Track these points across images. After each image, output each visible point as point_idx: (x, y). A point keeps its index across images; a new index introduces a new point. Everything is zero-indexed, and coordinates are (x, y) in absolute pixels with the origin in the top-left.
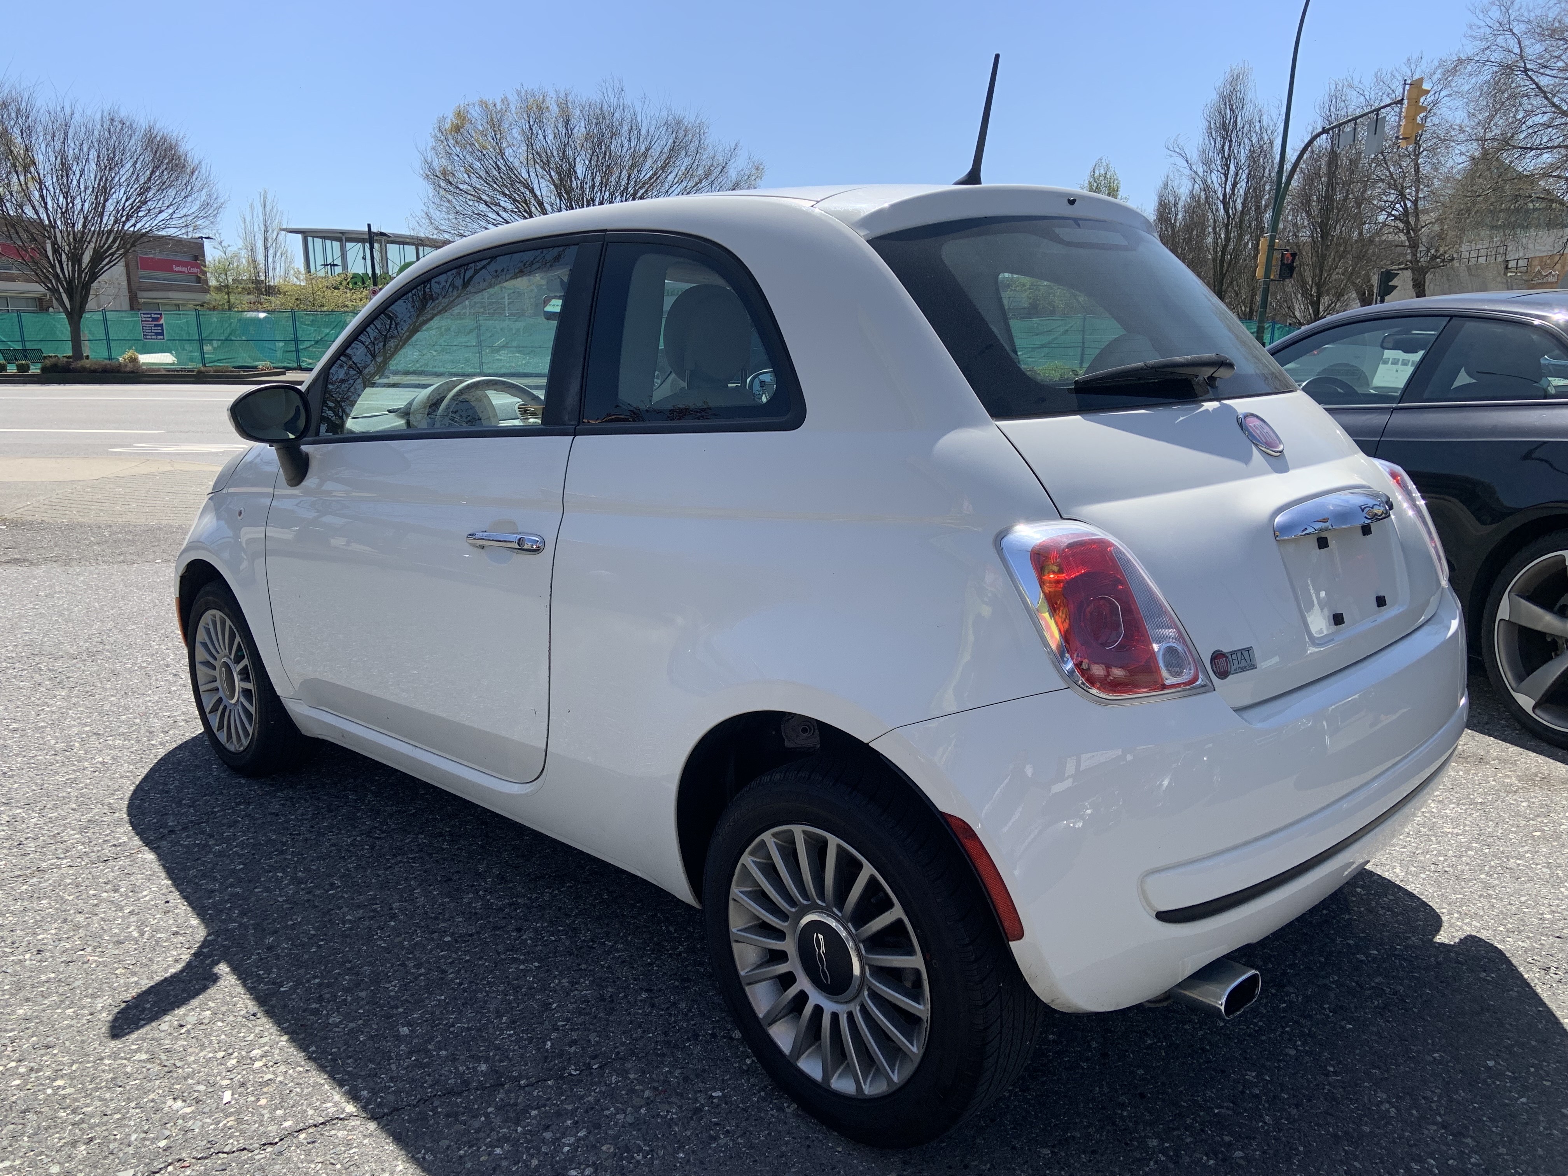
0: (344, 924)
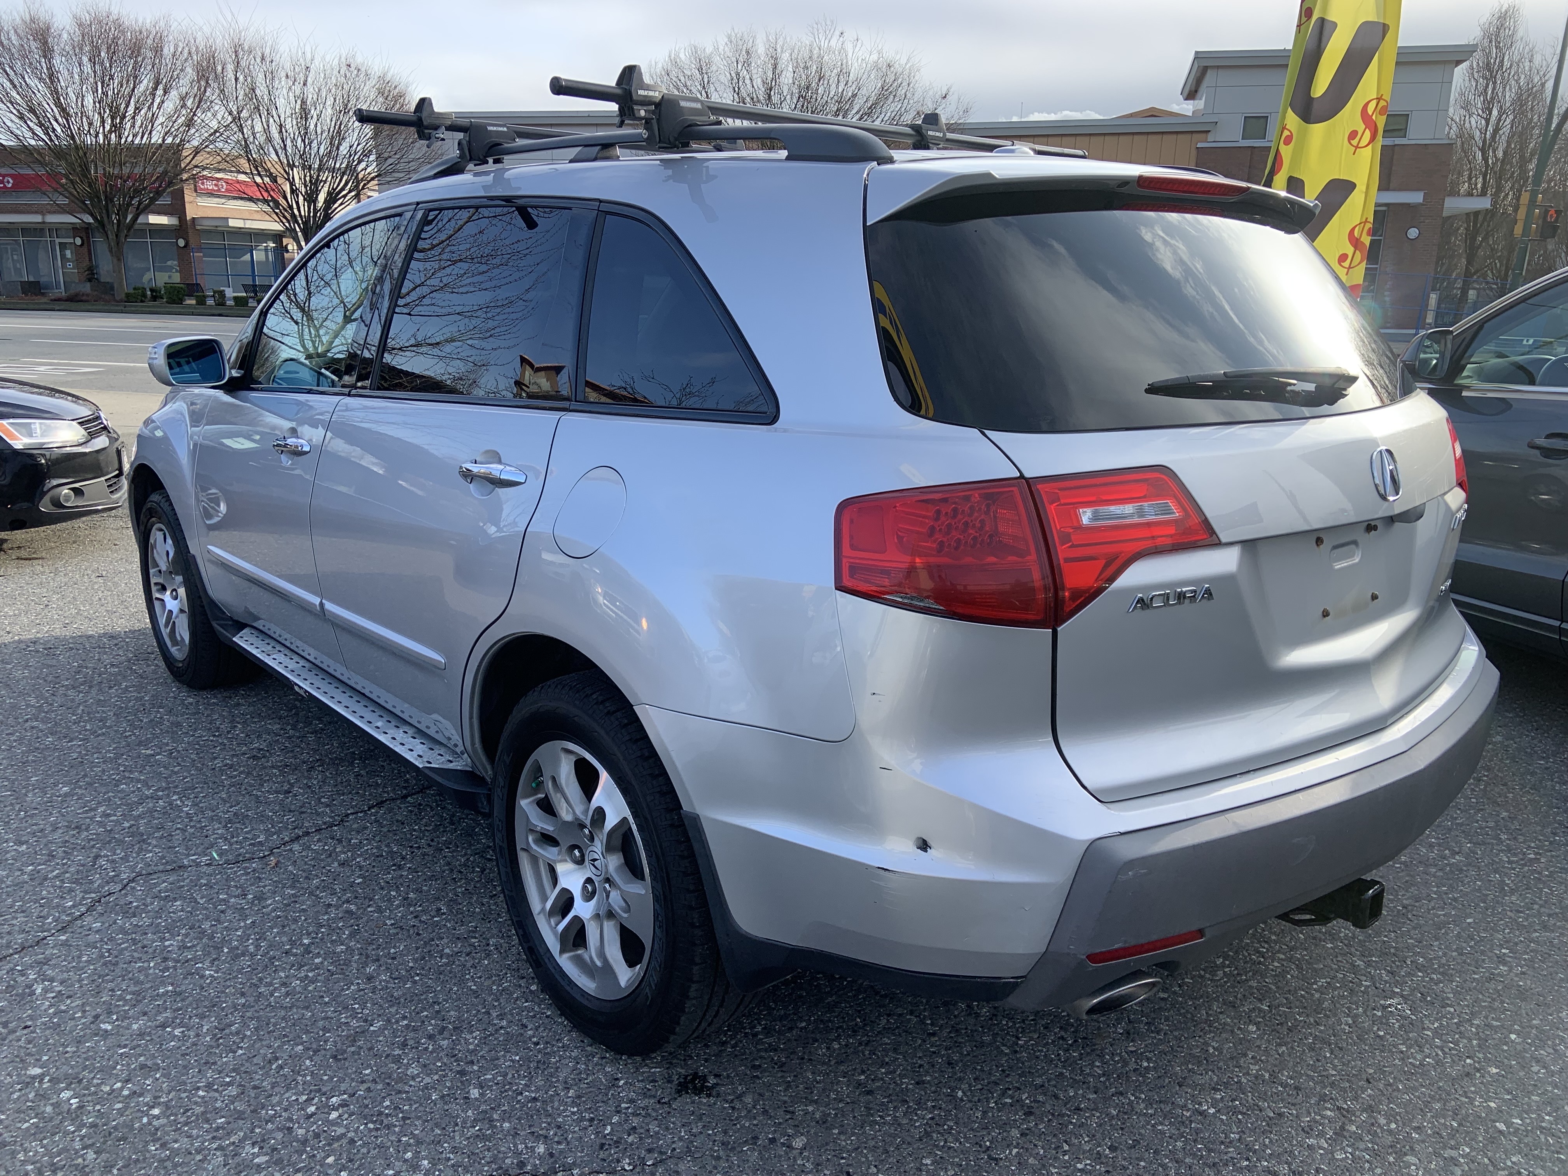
0: (441, 957)
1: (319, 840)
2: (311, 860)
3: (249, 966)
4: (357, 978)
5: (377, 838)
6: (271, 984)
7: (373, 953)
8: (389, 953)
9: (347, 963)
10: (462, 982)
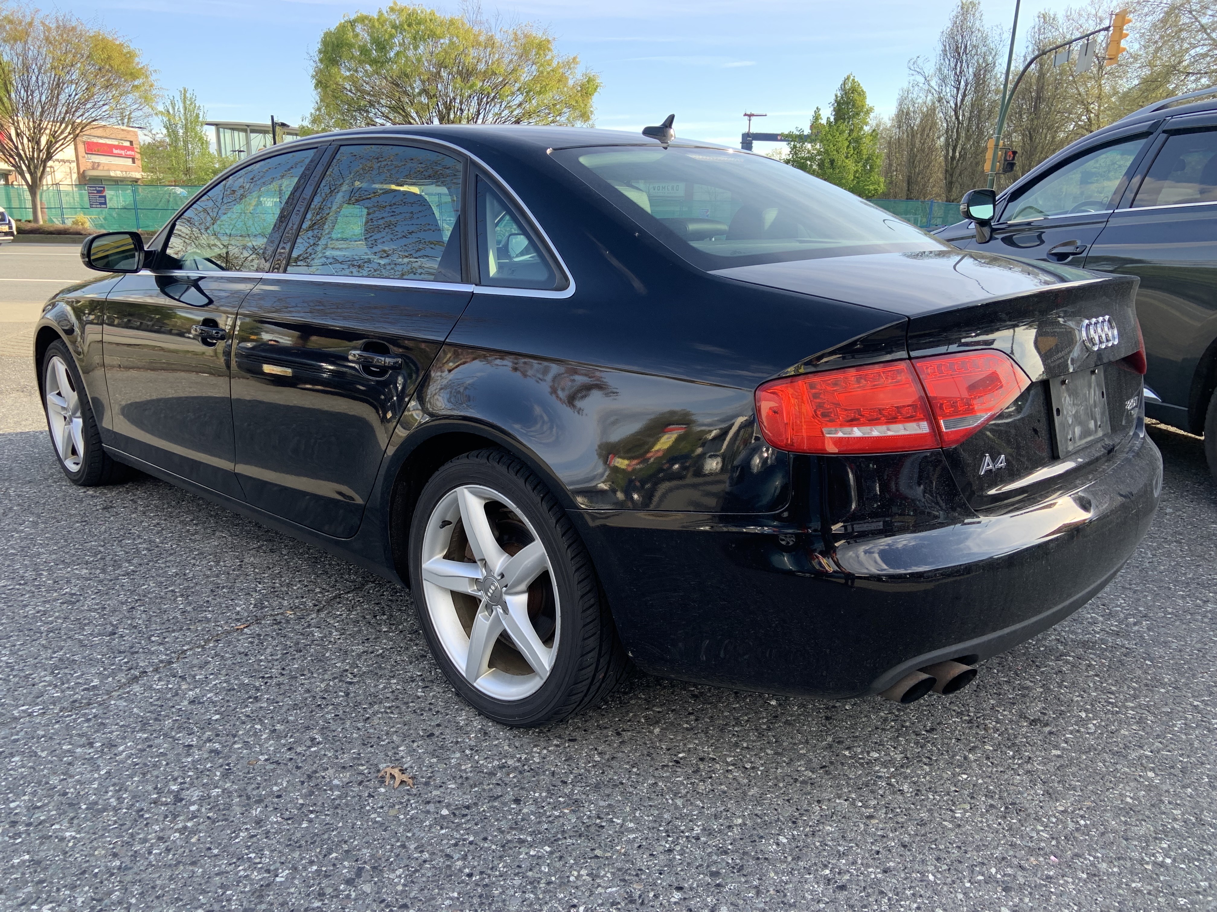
1: (160, 679)
2: (158, 700)
3: (115, 822)
4: (244, 823)
5: (224, 672)
6: (145, 840)
7: (255, 793)
8: (272, 791)
9: (228, 807)
10: (363, 814)
